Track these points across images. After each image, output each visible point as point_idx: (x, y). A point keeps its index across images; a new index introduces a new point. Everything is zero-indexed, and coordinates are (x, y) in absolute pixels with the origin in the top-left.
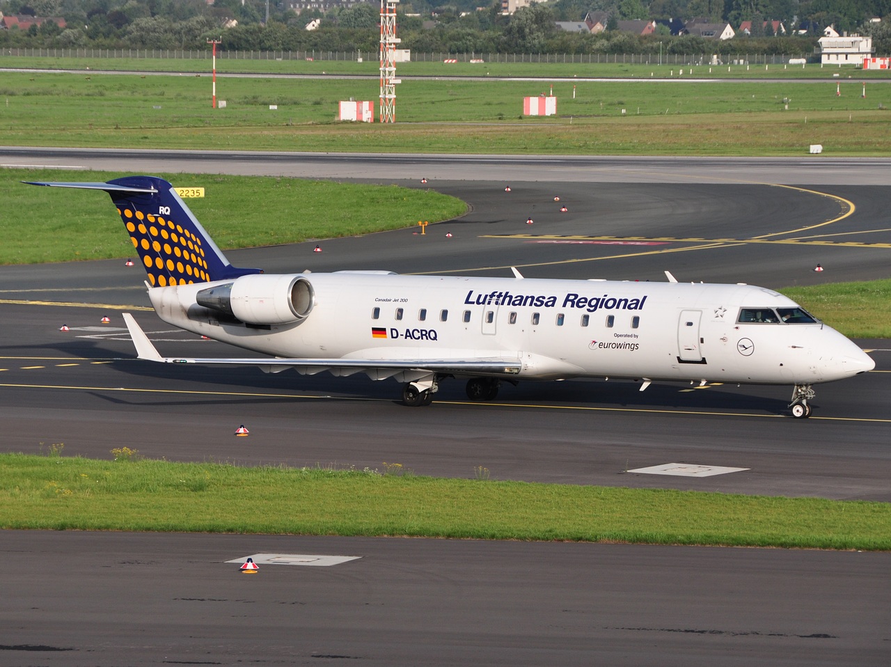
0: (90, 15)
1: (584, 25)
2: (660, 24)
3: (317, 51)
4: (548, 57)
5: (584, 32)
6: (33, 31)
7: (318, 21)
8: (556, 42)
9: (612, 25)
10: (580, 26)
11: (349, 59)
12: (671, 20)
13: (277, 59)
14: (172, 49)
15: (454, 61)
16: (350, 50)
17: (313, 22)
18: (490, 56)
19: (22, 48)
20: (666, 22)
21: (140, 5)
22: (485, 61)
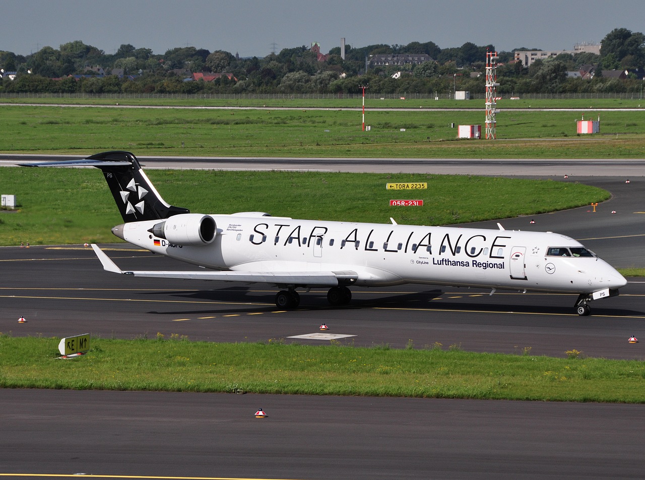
0: (249, 71)
1: (578, 74)
2: (631, 73)
3: (407, 93)
4: (563, 95)
5: (578, 78)
6: (218, 82)
7: (399, 73)
8: (568, 86)
9: (598, 74)
10: (575, 74)
11: (428, 98)
12: (637, 70)
13: (381, 99)
14: (312, 92)
15: (500, 99)
16: (431, 92)
17: (396, 74)
18: (524, 95)
19: (212, 93)
20: (634, 71)
21: (280, 65)
22: (521, 98)
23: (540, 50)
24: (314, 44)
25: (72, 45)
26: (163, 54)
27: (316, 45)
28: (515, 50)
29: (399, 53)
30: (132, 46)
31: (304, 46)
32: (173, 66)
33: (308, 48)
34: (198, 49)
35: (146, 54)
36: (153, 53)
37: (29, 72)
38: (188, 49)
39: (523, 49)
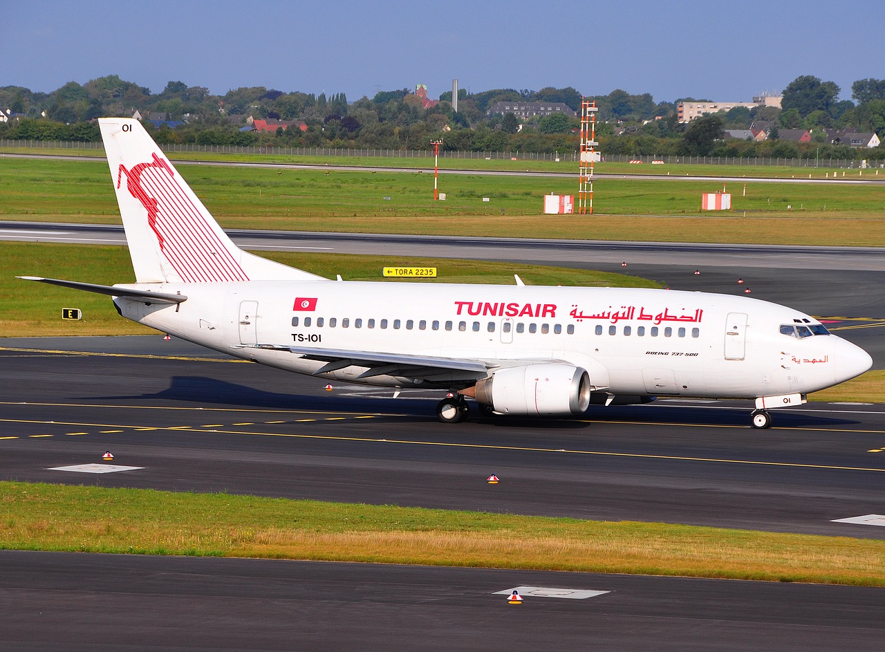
0: (327, 120)
1: (749, 133)
3: (520, 152)
5: (749, 139)
6: (279, 132)
7: (520, 127)
9: (774, 135)
10: (745, 134)
11: (548, 159)
13: (486, 158)
14: (397, 149)
15: (638, 162)
16: (548, 151)
18: (671, 158)
19: (270, 146)
21: (368, 112)
22: (665, 162)
23: (710, 102)
24: (419, 87)
25: (105, 81)
26: (224, 94)
27: (422, 87)
28: (680, 100)
29: (528, 101)
30: (182, 84)
31: (405, 89)
32: (232, 112)
33: (411, 92)
34: (268, 89)
35: (200, 94)
36: (210, 95)
37: (43, 114)
38: (255, 90)
39: (689, 100)
